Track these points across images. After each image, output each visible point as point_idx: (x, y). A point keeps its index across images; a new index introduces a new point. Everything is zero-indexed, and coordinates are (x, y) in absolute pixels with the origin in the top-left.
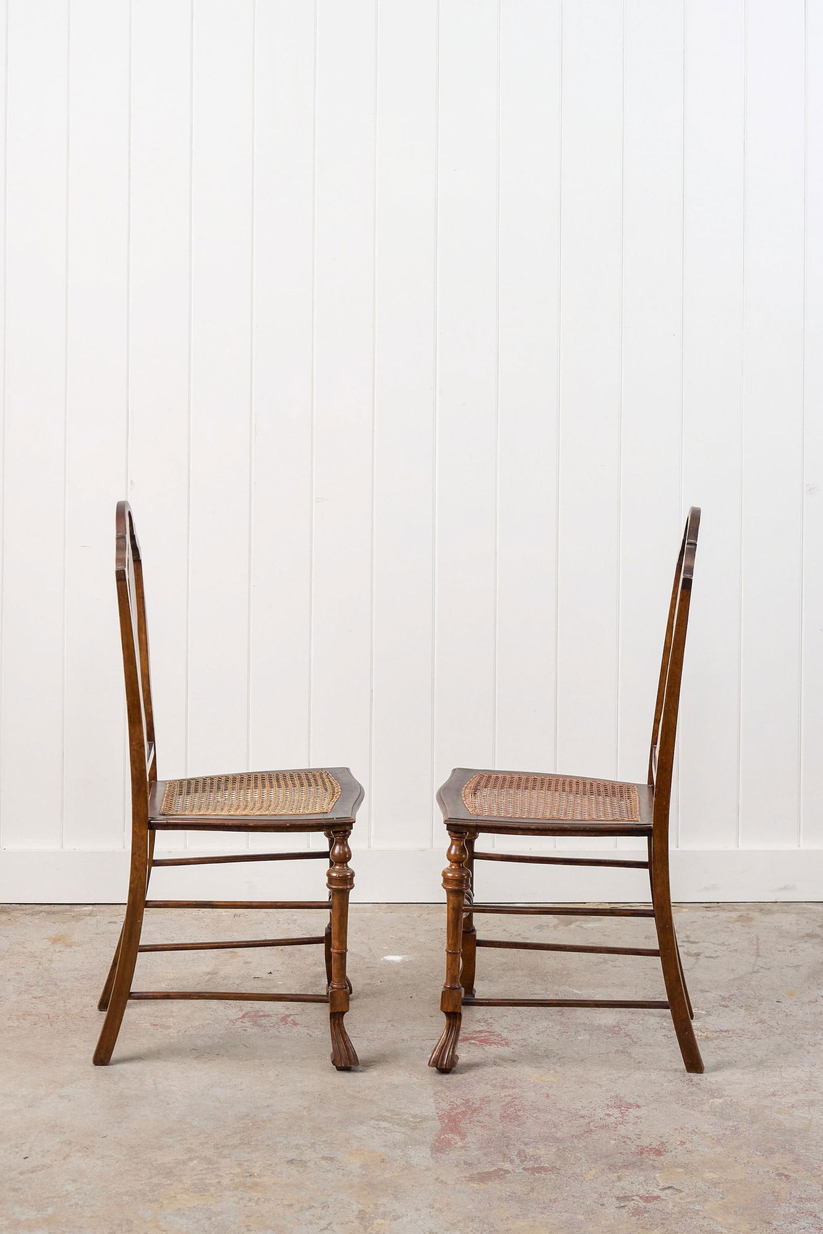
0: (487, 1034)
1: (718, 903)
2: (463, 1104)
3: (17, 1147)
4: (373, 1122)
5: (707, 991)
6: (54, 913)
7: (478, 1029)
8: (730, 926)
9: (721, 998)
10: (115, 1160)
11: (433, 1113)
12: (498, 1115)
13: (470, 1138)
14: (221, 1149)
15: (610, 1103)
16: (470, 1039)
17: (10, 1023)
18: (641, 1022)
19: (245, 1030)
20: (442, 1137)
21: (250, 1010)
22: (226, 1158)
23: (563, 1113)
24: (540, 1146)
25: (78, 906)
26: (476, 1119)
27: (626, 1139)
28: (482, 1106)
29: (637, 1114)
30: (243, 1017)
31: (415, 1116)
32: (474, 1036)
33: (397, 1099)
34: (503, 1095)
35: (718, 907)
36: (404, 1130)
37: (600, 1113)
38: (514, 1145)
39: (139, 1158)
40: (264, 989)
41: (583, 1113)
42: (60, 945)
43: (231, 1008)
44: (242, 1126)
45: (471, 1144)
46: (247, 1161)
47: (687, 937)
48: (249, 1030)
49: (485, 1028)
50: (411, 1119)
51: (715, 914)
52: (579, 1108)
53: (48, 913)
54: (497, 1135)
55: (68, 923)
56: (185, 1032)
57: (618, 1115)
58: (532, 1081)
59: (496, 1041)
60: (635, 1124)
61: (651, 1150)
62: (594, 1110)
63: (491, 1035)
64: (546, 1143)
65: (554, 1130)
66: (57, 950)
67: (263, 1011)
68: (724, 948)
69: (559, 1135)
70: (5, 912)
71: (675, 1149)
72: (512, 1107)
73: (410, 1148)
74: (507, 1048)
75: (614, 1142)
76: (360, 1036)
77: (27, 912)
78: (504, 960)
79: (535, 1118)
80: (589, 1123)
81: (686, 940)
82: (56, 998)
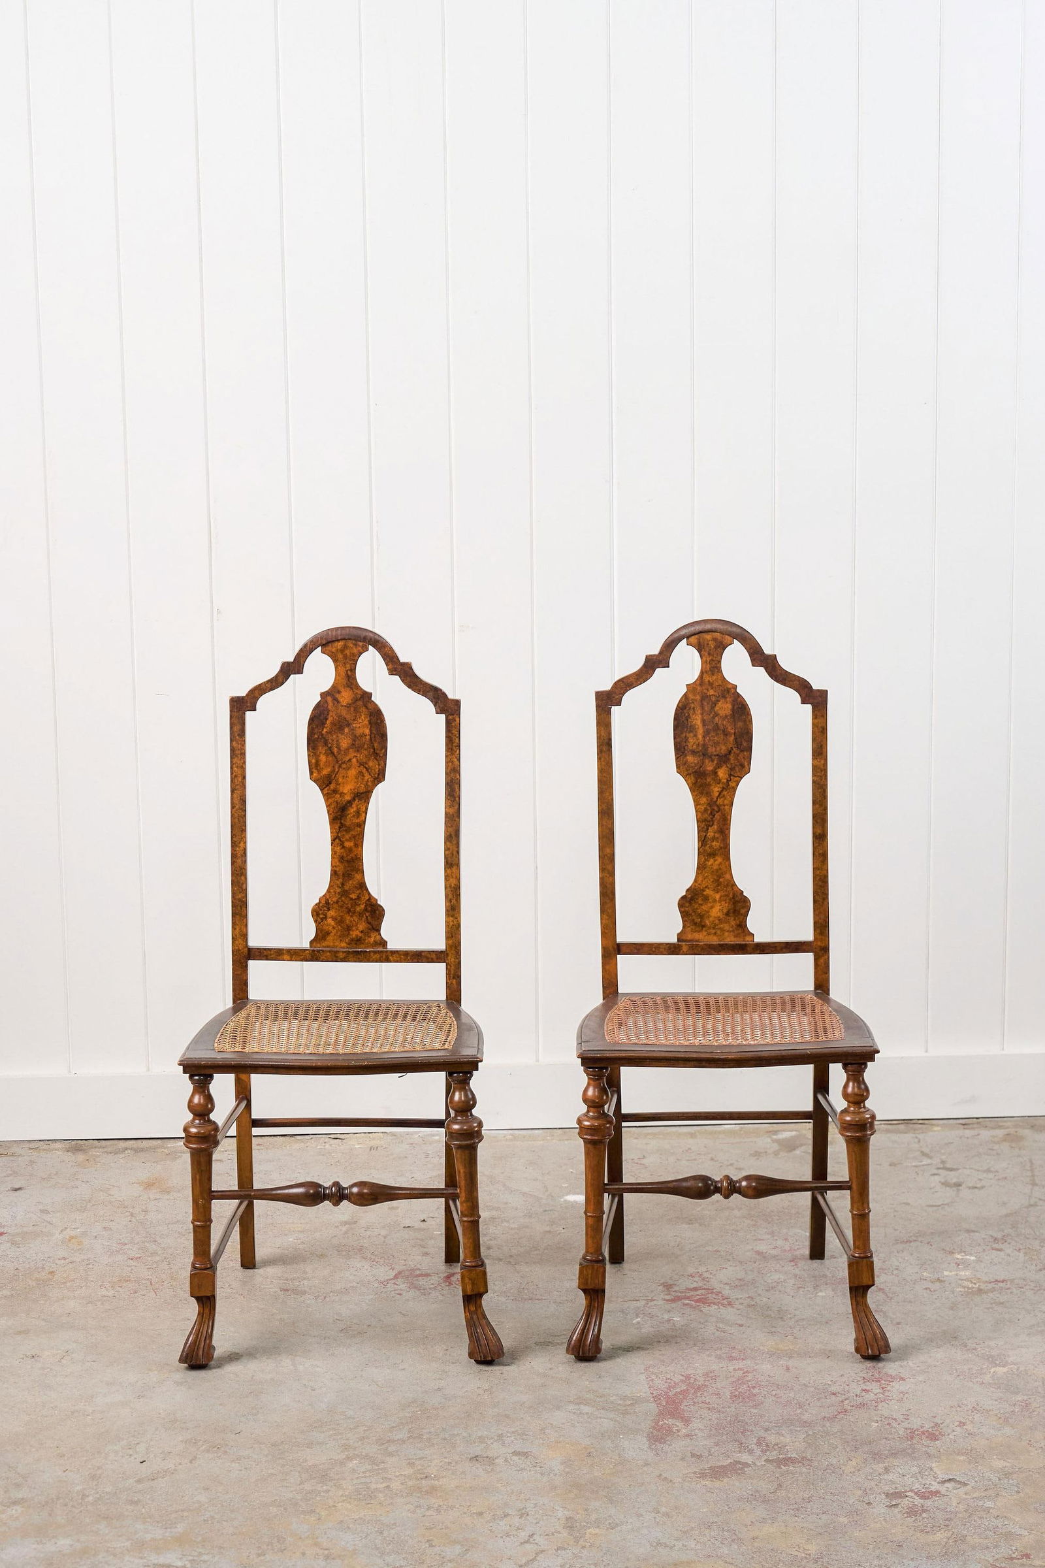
0: (703, 1292)
2: (682, 1381)
3: (130, 1449)
4: (572, 1406)
7: (692, 1286)
11: (645, 1393)
12: (728, 1394)
13: (695, 1424)
14: (386, 1445)
16: (682, 1299)
20: (661, 1422)
22: (394, 1456)
23: (809, 1388)
24: (783, 1431)
26: (700, 1399)
28: (707, 1383)
32: (688, 1295)
33: (599, 1377)
35: (978, 1123)
36: (611, 1415)
38: (752, 1431)
44: (408, 1415)
45: (697, 1431)
46: (420, 1459)
49: (700, 1284)
50: (619, 1402)
53: (135, 1150)
59: (716, 1301)
63: (709, 1294)
64: (792, 1427)
65: (799, 1410)
72: (744, 1383)
73: (623, 1438)
74: (729, 1310)
77: (109, 1150)
80: (843, 1401)
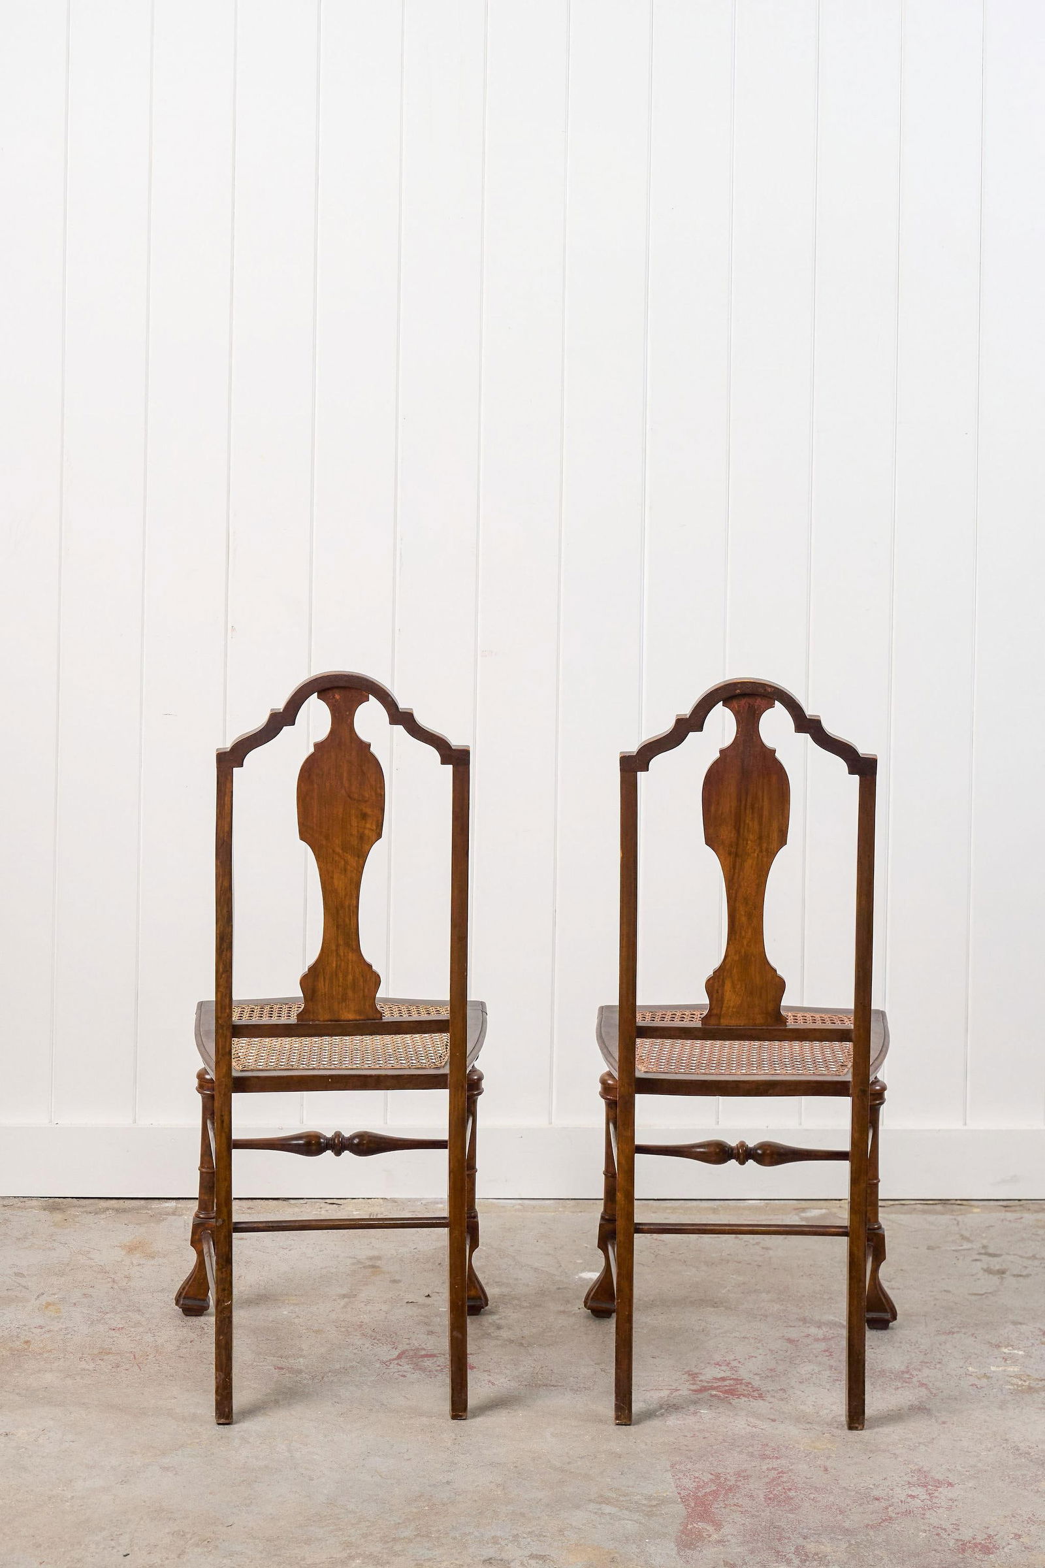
0: (731, 1382)
1: (1019, 1200)
2: (711, 1480)
3: (112, 1540)
4: (592, 1506)
5: (1021, 1324)
6: (124, 1211)
7: (719, 1376)
8: (1039, 1233)
9: (1041, 1333)
10: (248, 1558)
11: (673, 1492)
12: (762, 1496)
13: (727, 1529)
14: (391, 1544)
15: (910, 1480)
16: (709, 1389)
17: (83, 1365)
18: (938, 1366)
19: (404, 1376)
20: (689, 1527)
21: (407, 1347)
22: (399, 1556)
23: (849, 1493)
24: (824, 1540)
25: (157, 1201)
26: (732, 1502)
27: (940, 1531)
28: (739, 1484)
29: (950, 1495)
30: (399, 1357)
31: (649, 1498)
32: (715, 1385)
33: (622, 1474)
34: (764, 1468)
35: (1021, 1205)
36: (636, 1516)
37: (900, 1494)
38: (789, 1538)
39: (280, 1555)
40: (422, 1318)
41: (876, 1493)
42: (138, 1255)
43: (381, 1345)
44: (415, 1510)
45: (729, 1537)
46: (429, 1560)
47: (984, 1247)
48: (408, 1375)
49: (728, 1374)
50: (644, 1502)
51: (1018, 1215)
52: (871, 1486)
53: (117, 1210)
54: (764, 1524)
55: (146, 1225)
56: (323, 1378)
57: (924, 1497)
58: (802, 1449)
59: (746, 1392)
60: (949, 1508)
61: (976, 1545)
62: (892, 1490)
63: (737, 1384)
64: (832, 1535)
65: (840, 1517)
66: (135, 1262)
67: (425, 1349)
68: (1036, 1263)
69: (847, 1525)
70: (58, 1209)
71: (1009, 1544)
72: (779, 1485)
73: (649, 1542)
74: (761, 1402)
75: (924, 1534)
76: (560, 1384)
77: (89, 1210)
78: (741, 1279)
79: (813, 1500)
80: (887, 1508)
81: (983, 1251)
82: (141, 1329)
